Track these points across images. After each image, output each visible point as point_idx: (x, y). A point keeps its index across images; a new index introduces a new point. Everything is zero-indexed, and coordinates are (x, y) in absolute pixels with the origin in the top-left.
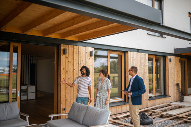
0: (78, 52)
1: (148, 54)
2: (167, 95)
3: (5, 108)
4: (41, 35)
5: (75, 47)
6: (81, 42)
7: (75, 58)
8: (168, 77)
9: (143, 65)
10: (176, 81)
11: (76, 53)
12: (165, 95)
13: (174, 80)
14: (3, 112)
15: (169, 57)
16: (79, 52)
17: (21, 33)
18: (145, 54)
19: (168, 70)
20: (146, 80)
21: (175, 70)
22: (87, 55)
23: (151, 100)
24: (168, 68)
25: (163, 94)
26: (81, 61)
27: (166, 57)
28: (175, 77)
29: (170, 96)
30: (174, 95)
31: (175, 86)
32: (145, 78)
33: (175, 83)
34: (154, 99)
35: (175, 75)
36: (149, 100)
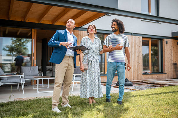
0: (78, 35)
1: (141, 37)
2: (164, 72)
4: (51, 24)
6: (80, 27)
8: (165, 57)
9: (136, 45)
10: (174, 61)
12: (162, 72)
13: (171, 60)
15: (165, 40)
16: (79, 35)
17: (38, 23)
18: (139, 37)
19: (164, 51)
20: (140, 57)
21: (172, 51)
24: (165, 49)
25: (160, 71)
27: (163, 40)
28: (173, 57)
29: (166, 73)
30: (171, 73)
31: (172, 65)
33: (173, 62)
34: (149, 74)
35: (172, 56)
36: (143, 74)
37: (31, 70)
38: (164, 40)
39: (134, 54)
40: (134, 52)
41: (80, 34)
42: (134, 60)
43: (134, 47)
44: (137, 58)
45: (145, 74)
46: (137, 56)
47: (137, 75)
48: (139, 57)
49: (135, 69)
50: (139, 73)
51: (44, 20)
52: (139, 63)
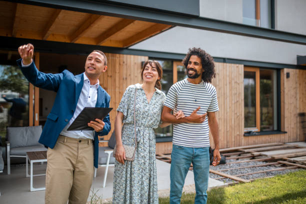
0: (122, 63)
1: (242, 66)
2: (282, 130)
3: (25, 132)
4: (68, 41)
5: (118, 55)
6: (127, 48)
7: (117, 71)
8: (284, 102)
9: (233, 82)
10: (300, 109)
11: (120, 64)
12: (279, 130)
13: (295, 107)
14: (23, 137)
15: (286, 70)
16: (124, 62)
17: (41, 39)
18: (237, 65)
19: (284, 92)
20: (239, 105)
21: (298, 92)
22: (136, 67)
23: (248, 136)
24: (284, 88)
25: (275, 128)
26: (128, 75)
27: (281, 71)
28: (298, 102)
29: (286, 132)
30: (295, 131)
31: (297, 117)
32: (237, 102)
33: (298, 111)
34: (255, 135)
35: (297, 100)
36: (244, 135)
37: (27, 134)
38: (283, 71)
39: (228, 99)
40: (228, 94)
41: (125, 60)
42: (228, 110)
43: (228, 86)
44: (233, 106)
45: (248, 134)
46: (233, 102)
47: (233, 137)
48: (238, 103)
49: (231, 127)
50: (238, 133)
51: (53, 35)
52: (238, 114)
